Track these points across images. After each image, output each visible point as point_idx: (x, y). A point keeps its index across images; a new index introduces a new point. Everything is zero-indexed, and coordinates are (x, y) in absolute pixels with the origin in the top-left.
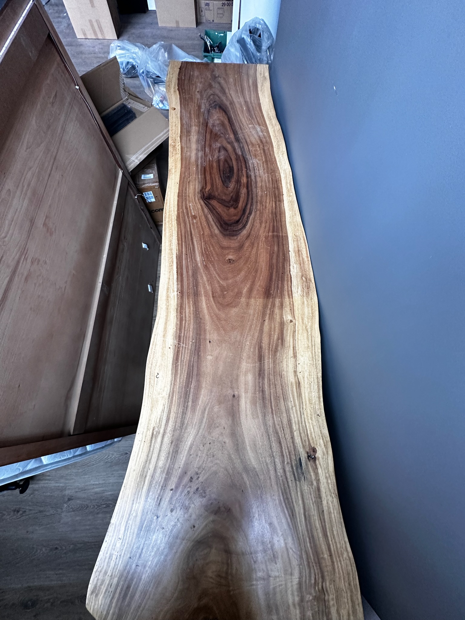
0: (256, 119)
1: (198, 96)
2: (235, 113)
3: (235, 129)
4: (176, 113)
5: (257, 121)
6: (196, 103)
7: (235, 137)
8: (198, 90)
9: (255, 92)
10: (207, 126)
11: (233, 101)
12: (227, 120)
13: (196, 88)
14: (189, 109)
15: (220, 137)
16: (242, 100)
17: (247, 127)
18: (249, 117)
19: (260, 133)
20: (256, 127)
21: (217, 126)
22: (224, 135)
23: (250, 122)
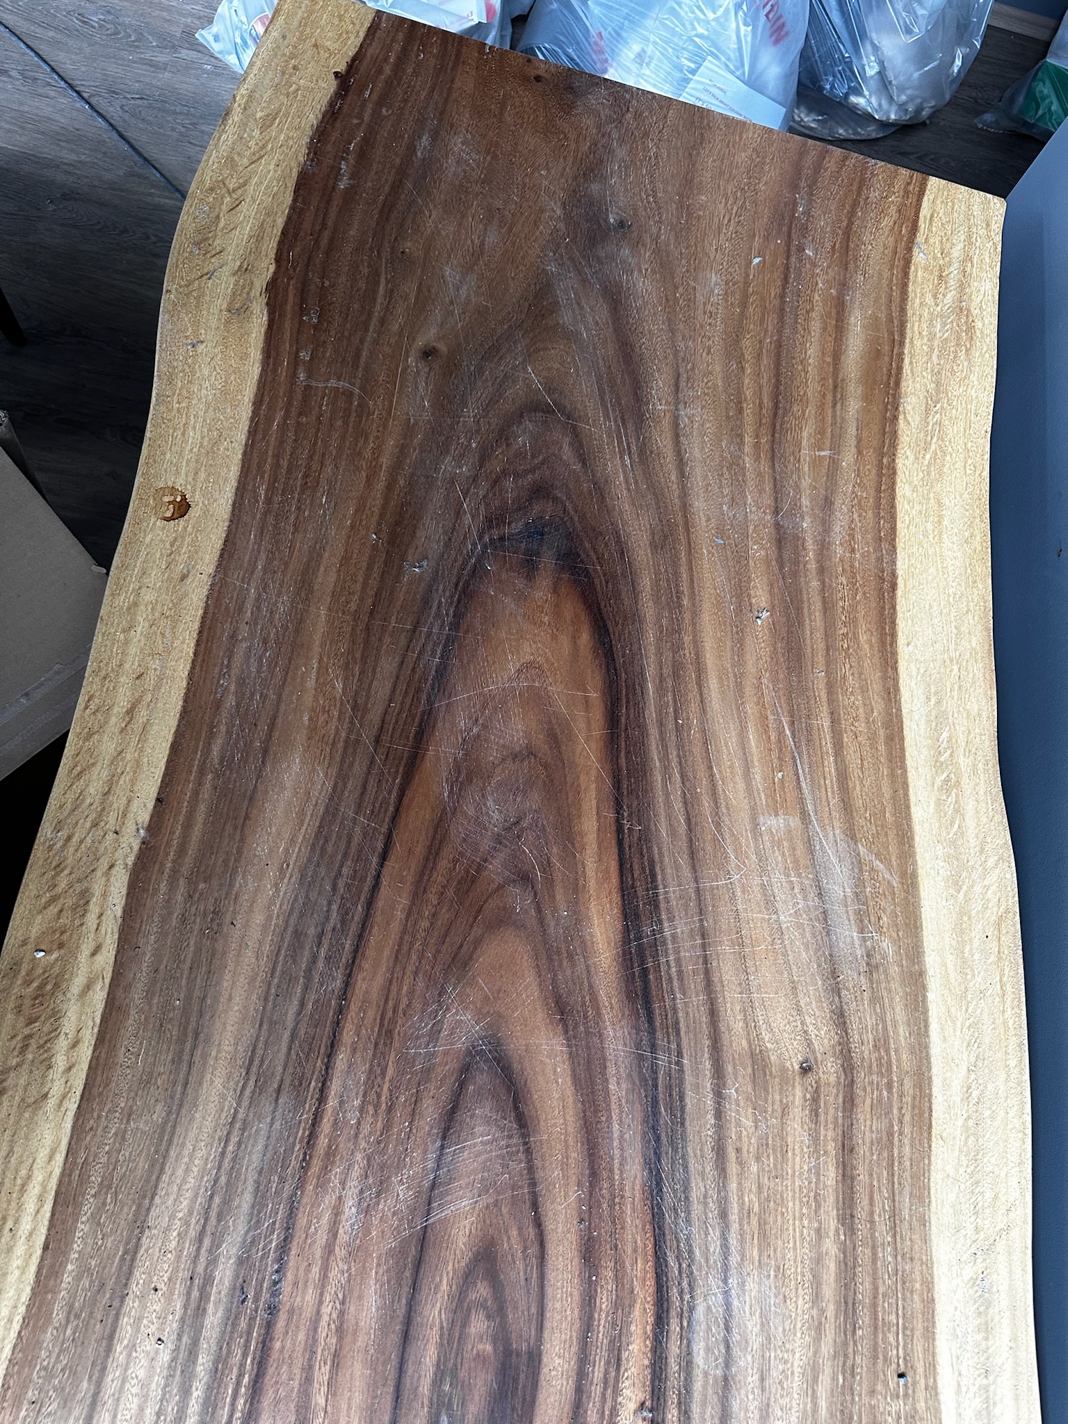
0: (838, 752)
1: (418, 400)
2: (677, 648)
3: (646, 838)
5: (843, 777)
6: (383, 479)
7: (627, 935)
9: (870, 455)
11: (685, 509)
12: (598, 714)
14: (305, 540)
15: (503, 920)
16: (755, 509)
17: (748, 837)
18: (781, 721)
19: (847, 935)
20: (822, 846)
21: (500, 784)
22: (535, 894)
23: (780, 774)
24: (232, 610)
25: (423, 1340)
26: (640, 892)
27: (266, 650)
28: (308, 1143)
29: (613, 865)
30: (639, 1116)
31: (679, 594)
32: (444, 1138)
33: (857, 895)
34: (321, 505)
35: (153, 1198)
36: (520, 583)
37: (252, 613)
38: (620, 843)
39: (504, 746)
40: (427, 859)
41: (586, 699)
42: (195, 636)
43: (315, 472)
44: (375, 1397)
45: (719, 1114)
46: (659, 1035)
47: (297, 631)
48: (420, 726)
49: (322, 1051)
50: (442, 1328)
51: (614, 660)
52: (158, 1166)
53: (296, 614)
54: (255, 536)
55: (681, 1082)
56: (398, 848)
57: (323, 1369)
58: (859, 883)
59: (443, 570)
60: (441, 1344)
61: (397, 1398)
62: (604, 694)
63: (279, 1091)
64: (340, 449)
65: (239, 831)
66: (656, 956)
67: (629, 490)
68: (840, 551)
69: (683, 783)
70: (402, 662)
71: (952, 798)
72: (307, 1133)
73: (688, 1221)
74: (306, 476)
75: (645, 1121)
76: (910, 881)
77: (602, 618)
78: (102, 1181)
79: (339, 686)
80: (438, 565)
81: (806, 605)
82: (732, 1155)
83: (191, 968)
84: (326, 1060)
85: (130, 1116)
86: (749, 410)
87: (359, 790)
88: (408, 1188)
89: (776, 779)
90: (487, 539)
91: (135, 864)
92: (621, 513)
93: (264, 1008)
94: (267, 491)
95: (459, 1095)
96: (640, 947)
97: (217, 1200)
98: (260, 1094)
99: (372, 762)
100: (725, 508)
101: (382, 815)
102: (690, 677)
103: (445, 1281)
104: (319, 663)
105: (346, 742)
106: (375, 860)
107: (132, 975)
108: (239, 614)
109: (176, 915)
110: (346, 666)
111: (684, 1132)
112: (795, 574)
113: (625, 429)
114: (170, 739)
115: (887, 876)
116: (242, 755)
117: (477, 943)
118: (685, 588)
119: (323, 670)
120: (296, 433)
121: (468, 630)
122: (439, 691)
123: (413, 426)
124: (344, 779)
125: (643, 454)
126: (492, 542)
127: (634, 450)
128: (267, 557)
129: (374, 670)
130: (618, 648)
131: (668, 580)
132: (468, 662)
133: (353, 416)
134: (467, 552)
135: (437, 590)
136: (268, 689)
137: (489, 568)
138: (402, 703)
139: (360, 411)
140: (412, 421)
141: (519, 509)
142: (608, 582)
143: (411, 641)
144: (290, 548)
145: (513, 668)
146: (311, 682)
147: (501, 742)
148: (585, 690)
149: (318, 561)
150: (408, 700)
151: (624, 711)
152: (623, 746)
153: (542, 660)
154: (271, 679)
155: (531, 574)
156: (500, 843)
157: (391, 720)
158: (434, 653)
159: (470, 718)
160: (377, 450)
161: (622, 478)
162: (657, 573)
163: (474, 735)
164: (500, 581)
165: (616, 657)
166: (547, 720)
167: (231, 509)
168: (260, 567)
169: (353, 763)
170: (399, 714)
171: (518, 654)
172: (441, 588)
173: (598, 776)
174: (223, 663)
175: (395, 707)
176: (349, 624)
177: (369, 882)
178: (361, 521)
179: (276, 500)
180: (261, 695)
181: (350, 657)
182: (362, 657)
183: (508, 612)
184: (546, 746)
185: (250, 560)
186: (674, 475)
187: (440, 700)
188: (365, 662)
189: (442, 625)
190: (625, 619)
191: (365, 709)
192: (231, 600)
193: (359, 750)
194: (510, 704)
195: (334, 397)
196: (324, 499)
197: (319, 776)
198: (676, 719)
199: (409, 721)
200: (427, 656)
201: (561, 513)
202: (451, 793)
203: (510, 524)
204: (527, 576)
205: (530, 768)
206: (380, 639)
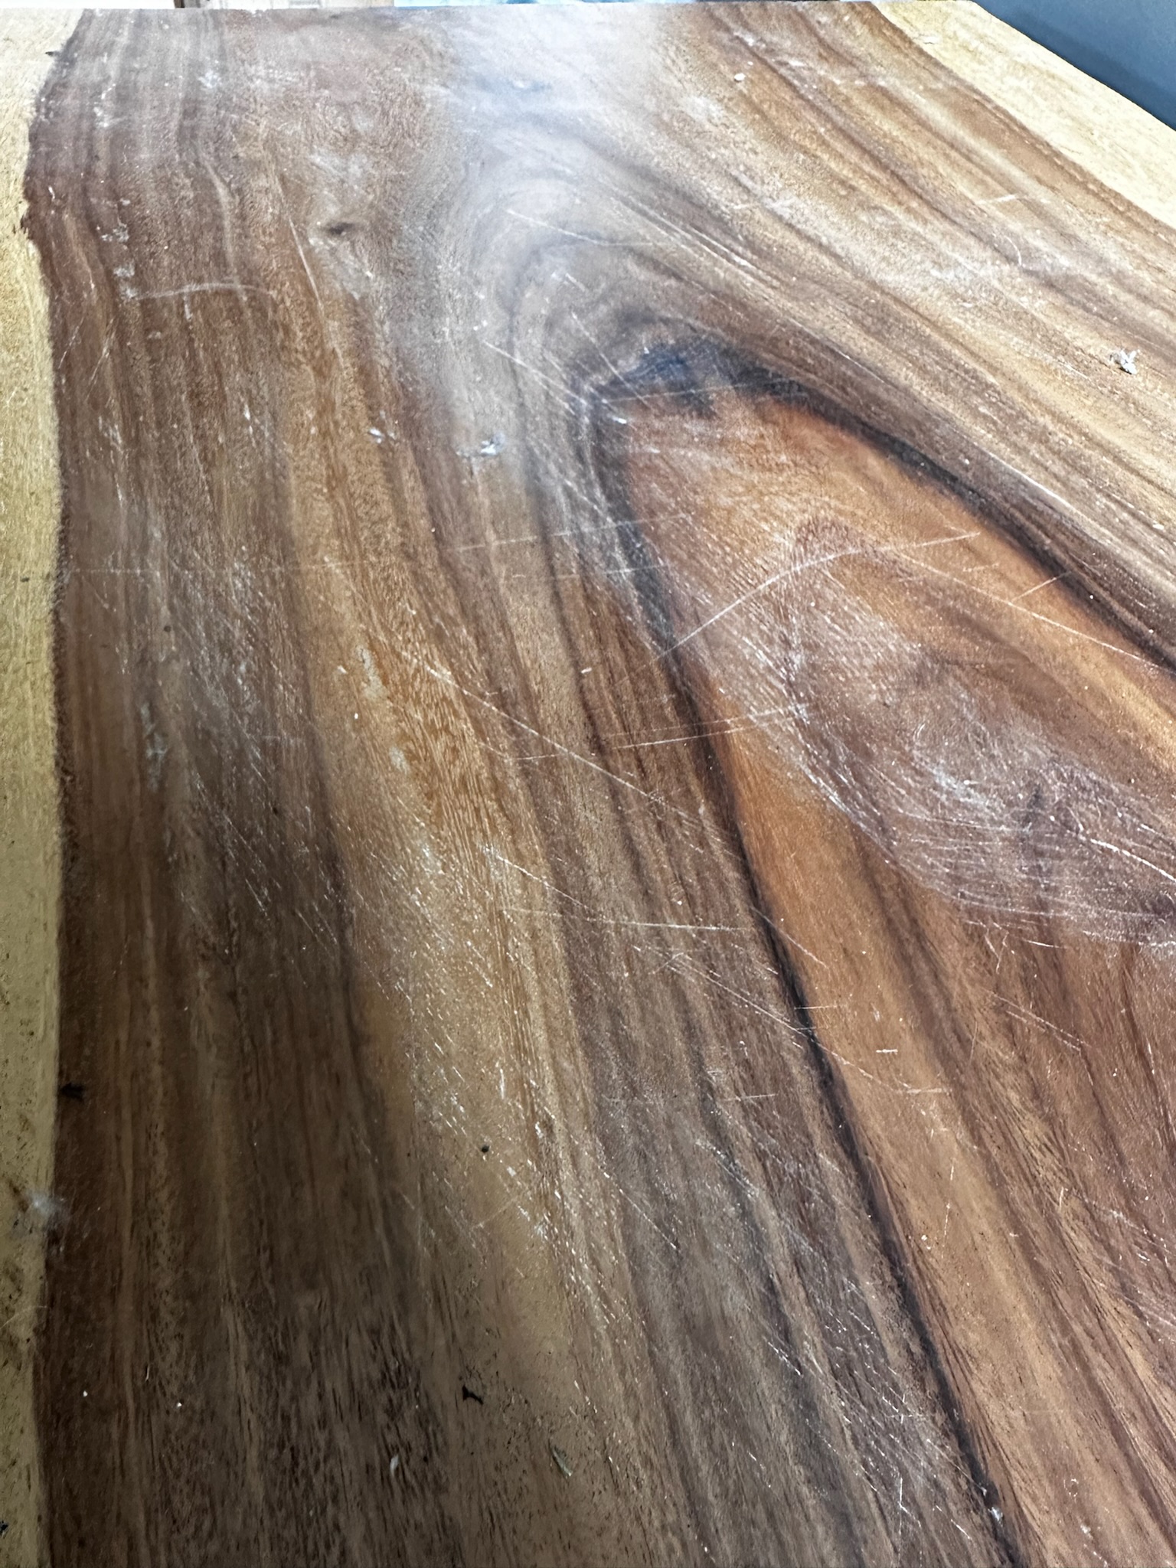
24: (123, 618)
27: (235, 662)
34: (244, 423)
36: (695, 427)
37: (171, 608)
39: (878, 667)
41: (967, 547)
42: (48, 685)
43: (212, 385)
47: (292, 611)
48: (673, 688)
51: (954, 479)
53: (273, 582)
54: (128, 495)
56: (816, 960)
59: (541, 446)
62: (981, 525)
64: (244, 350)
65: (352, 1090)
67: (773, 288)
70: (557, 596)
74: (194, 395)
77: (880, 433)
79: (443, 675)
80: (524, 441)
86: (864, 186)
87: (624, 863)
90: (587, 388)
91: (44, 1331)
92: (787, 312)
94: (125, 432)
99: (615, 792)
101: (718, 898)
102: (1106, 465)
104: (372, 648)
105: (525, 773)
106: (777, 1014)
108: (141, 620)
109: (253, 1455)
110: (438, 636)
112: (1113, 311)
113: (708, 234)
116: (273, 890)
118: (971, 364)
119: (386, 660)
120: (149, 351)
121: (652, 513)
122: (667, 617)
123: (362, 298)
124: (569, 852)
125: (759, 251)
126: (601, 390)
127: (740, 249)
128: (167, 517)
129: (504, 625)
130: (942, 459)
131: (937, 363)
132: (692, 556)
133: (248, 313)
134: (568, 413)
135: (547, 472)
136: (274, 729)
137: (623, 421)
138: (605, 660)
139: (259, 305)
140: (357, 296)
141: (615, 343)
142: (843, 389)
143: (549, 558)
144: (211, 491)
145: (785, 540)
146: (373, 689)
147: (868, 662)
148: (949, 534)
149: (280, 493)
150: (614, 653)
151: (1048, 541)
152: (1104, 594)
153: (831, 515)
154: (273, 711)
155: (703, 410)
156: (1040, 854)
157: (602, 698)
158: (610, 562)
159: (770, 642)
160: (316, 337)
161: (750, 279)
162: (913, 360)
163: (803, 669)
164: (657, 433)
165: (954, 474)
166: (923, 598)
167: (56, 471)
168: (157, 535)
169: (568, 811)
170: (611, 681)
171: (776, 518)
172: (552, 468)
173: (1110, 655)
174: (138, 717)
175: (595, 672)
176: (401, 568)
177: (801, 1074)
178: (336, 423)
179: (151, 436)
180: (263, 746)
181: (437, 620)
182: (463, 611)
183: (705, 468)
184: (963, 640)
185: (131, 532)
186: (826, 261)
187: (683, 631)
188: (477, 619)
189: (595, 518)
190: (919, 425)
191: (531, 699)
192: (113, 601)
193: (565, 780)
194: (830, 595)
195: (202, 301)
196: (248, 415)
197: (503, 867)
198: (1149, 525)
199: (643, 687)
200: (600, 571)
201: (689, 332)
202: (843, 791)
203: (615, 363)
204: (700, 415)
205: (966, 687)
206: (483, 573)
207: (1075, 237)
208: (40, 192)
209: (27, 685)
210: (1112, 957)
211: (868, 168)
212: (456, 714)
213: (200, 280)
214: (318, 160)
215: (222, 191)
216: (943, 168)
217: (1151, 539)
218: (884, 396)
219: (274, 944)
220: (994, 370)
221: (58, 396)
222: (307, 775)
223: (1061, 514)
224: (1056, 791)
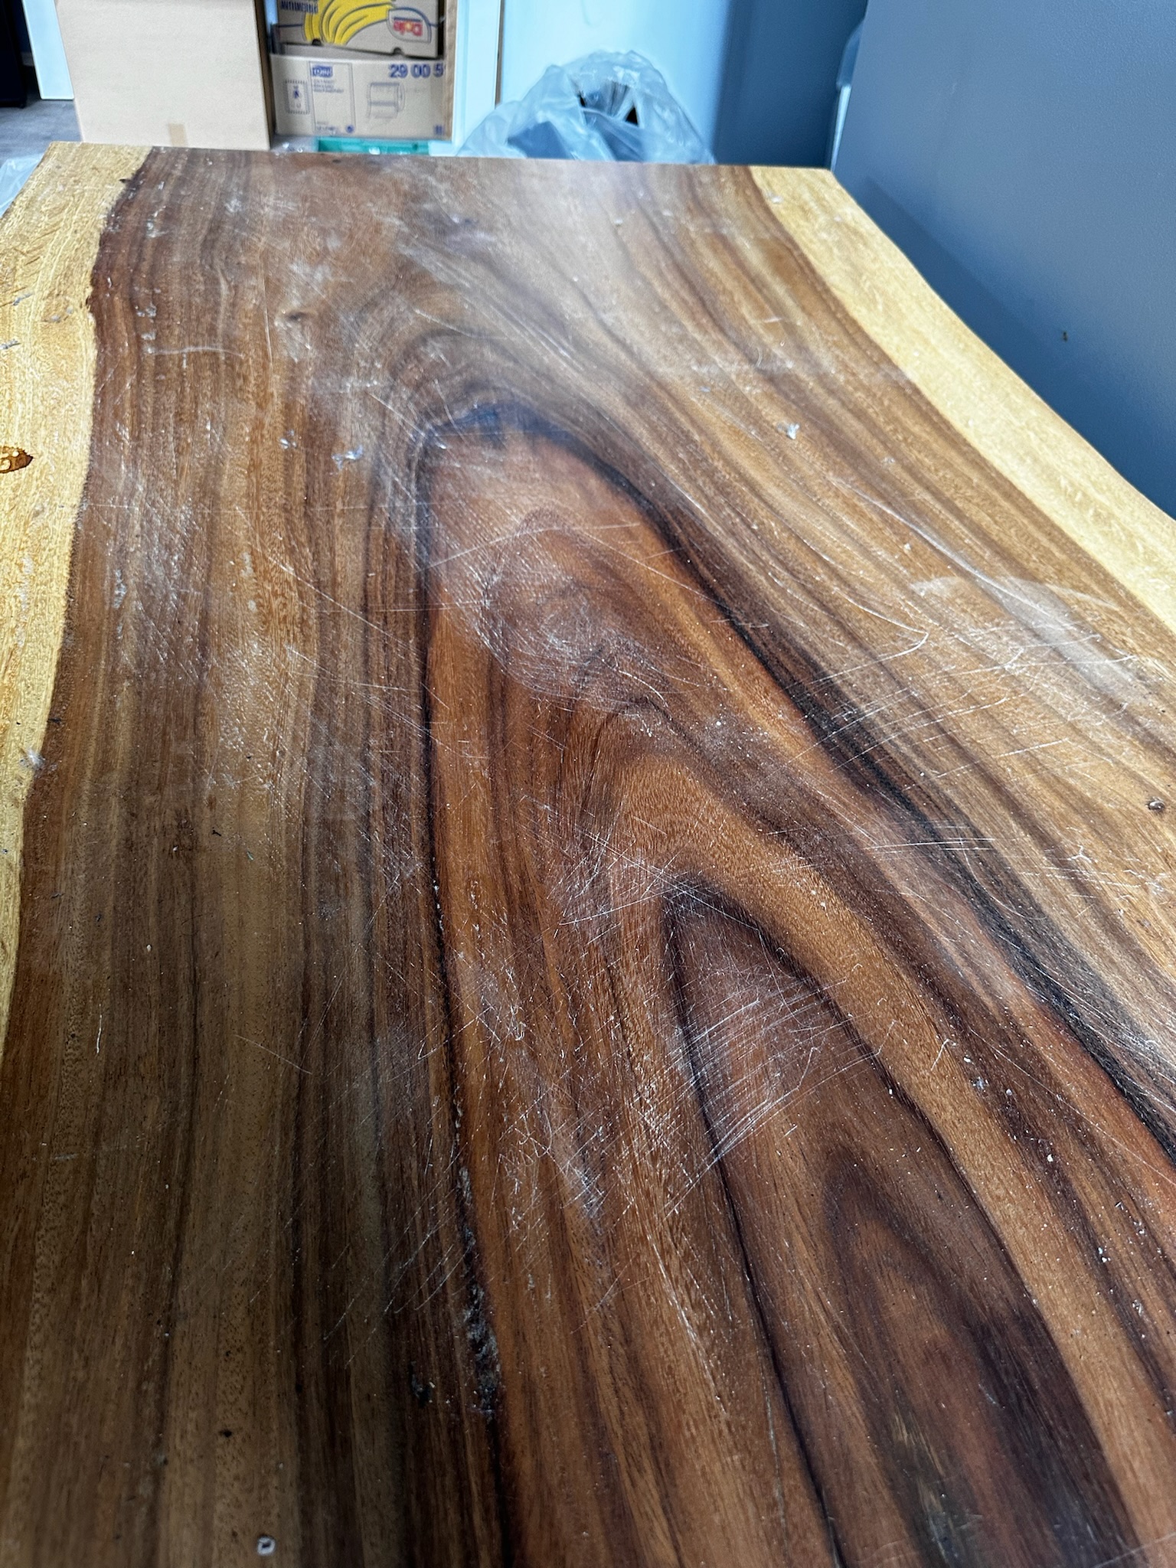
0: (959, 514)
1: (300, 345)
2: (710, 473)
3: (779, 634)
4: (30, 503)
5: (978, 531)
6: (277, 403)
7: (816, 730)
8: (295, 304)
9: (820, 314)
10: (425, 619)
11: (651, 375)
12: (649, 540)
13: (274, 289)
14: (194, 461)
15: (633, 749)
16: (728, 364)
17: (908, 607)
18: (875, 506)
19: (1098, 665)
20: (1006, 596)
21: (555, 622)
22: (665, 714)
23: (907, 546)
24: (113, 529)
25: (812, 1360)
26: (807, 683)
27: (172, 555)
28: (452, 1089)
29: (753, 664)
30: (970, 918)
31: (687, 435)
32: (683, 1022)
33: (1080, 627)
34: (206, 432)
35: (177, 1259)
36: (489, 453)
37: (142, 526)
38: (749, 644)
39: (542, 586)
40: (492, 707)
41: (628, 532)
42: (67, 558)
43: (191, 409)
44: (773, 1506)
45: (1081, 887)
46: (934, 819)
47: (210, 533)
48: (418, 586)
49: (427, 954)
50: (837, 1329)
51: (640, 494)
52: (174, 1204)
53: (203, 517)
54: (127, 467)
55: (1002, 864)
56: (445, 705)
57: (641, 1484)
58: (1076, 617)
59: (386, 458)
60: (851, 1357)
61: (818, 1492)
62: (644, 520)
63: (371, 1026)
64: (215, 389)
65: (190, 731)
66: (870, 740)
67: (578, 371)
68: (842, 378)
69: (794, 576)
70: (368, 537)
71: (1116, 528)
72: (445, 1075)
73: (1137, 1032)
74: (177, 414)
75: (984, 922)
76: (1131, 604)
77: (606, 465)
78: (63, 1260)
79: (289, 570)
80: (377, 454)
81: (833, 417)
82: (1137, 933)
83: (160, 902)
84: (438, 966)
85: (97, 1134)
86: (674, 306)
87: (360, 659)
88: (659, 1111)
89: (906, 552)
90: (428, 426)
91: (31, 797)
92: (580, 388)
93: (306, 924)
94: (131, 433)
95: (678, 957)
96: (844, 737)
97: (310, 1230)
98: (339, 1039)
100: (695, 368)
101: (404, 678)
102: (742, 491)
103: (800, 1244)
104: (252, 554)
105: (320, 618)
106: (415, 725)
107: (56, 931)
108: (124, 531)
109: (114, 842)
110: (291, 551)
111: (1048, 920)
112: (806, 398)
113: (549, 335)
114: (55, 657)
115: (1100, 603)
116: (169, 653)
117: (610, 779)
118: (687, 426)
119: (258, 560)
120: (155, 387)
121: (442, 499)
122: (429, 553)
123: (299, 363)
124: (332, 652)
125: (580, 346)
126: (436, 428)
127: (566, 345)
128: (148, 480)
129: (332, 549)
130: (639, 483)
131: (666, 426)
132: (456, 523)
133: (223, 367)
134: (410, 440)
135: (386, 473)
136: (187, 588)
137: (443, 447)
138: (384, 571)
139: (231, 362)
140: (296, 360)
141: (457, 401)
142: (595, 438)
143: (370, 517)
144: (177, 469)
145: (516, 520)
146: (247, 572)
147: (537, 583)
148: (620, 523)
149: (218, 473)
150: (391, 569)
151: (680, 531)
152: (698, 561)
153: (551, 508)
154: (188, 578)
155: (498, 444)
156: (587, 674)
157: (376, 587)
158: (407, 523)
159: (484, 570)
160: (262, 385)
161: (565, 365)
162: (650, 422)
163: (497, 584)
164: (463, 456)
165: (640, 490)
166: (586, 555)
167: (88, 451)
168: (141, 489)
169: (339, 635)
170: (383, 581)
171: (517, 507)
172: (390, 471)
173: (682, 590)
174: (113, 576)
175: (376, 576)
176: (280, 516)
177: (417, 746)
178: (262, 436)
179: (146, 436)
180: (179, 594)
181: (293, 543)
182: (310, 541)
183: (485, 477)
184: (599, 577)
185: (126, 486)
186: (623, 356)
187: (436, 560)
188: (317, 544)
189: (406, 499)
190: (634, 461)
191: (334, 584)
192: (109, 521)
193: (341, 622)
194: (531, 549)
195: (194, 358)
196: (208, 427)
197: (293, 653)
198: (749, 526)
199: (401, 584)
200: (399, 526)
201: (509, 397)
202: (492, 639)
203: (452, 413)
204: (495, 447)
205: (588, 600)
206: (328, 522)
207: (807, 349)
208: (101, 281)
209: (55, 558)
210: (603, 717)
211: (685, 294)
212: (291, 589)
213: (196, 345)
214: (295, 268)
215: (224, 287)
216: (738, 296)
217: (746, 533)
218: (620, 443)
219: (165, 675)
220: (701, 431)
221: (94, 410)
222: (199, 608)
223: (697, 517)
224: (613, 648)
